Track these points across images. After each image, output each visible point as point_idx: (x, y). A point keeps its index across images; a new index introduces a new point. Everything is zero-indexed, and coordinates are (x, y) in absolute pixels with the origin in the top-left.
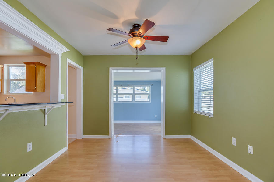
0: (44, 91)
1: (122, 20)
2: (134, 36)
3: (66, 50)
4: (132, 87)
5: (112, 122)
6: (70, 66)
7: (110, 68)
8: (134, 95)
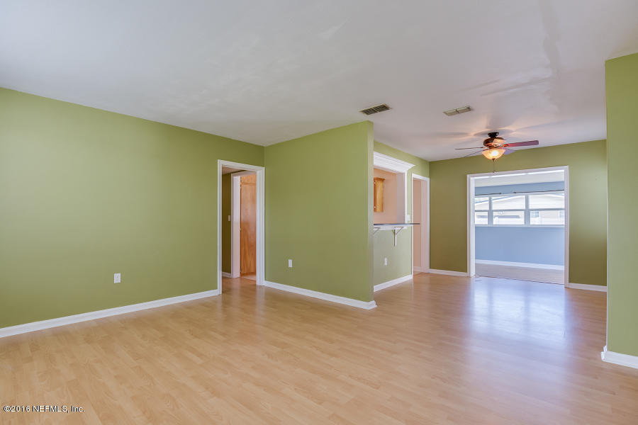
0: (382, 211)
1: (472, 134)
2: (491, 147)
3: (410, 166)
4: (524, 196)
5: (473, 262)
6: (416, 181)
7: (468, 176)
8: (527, 212)
